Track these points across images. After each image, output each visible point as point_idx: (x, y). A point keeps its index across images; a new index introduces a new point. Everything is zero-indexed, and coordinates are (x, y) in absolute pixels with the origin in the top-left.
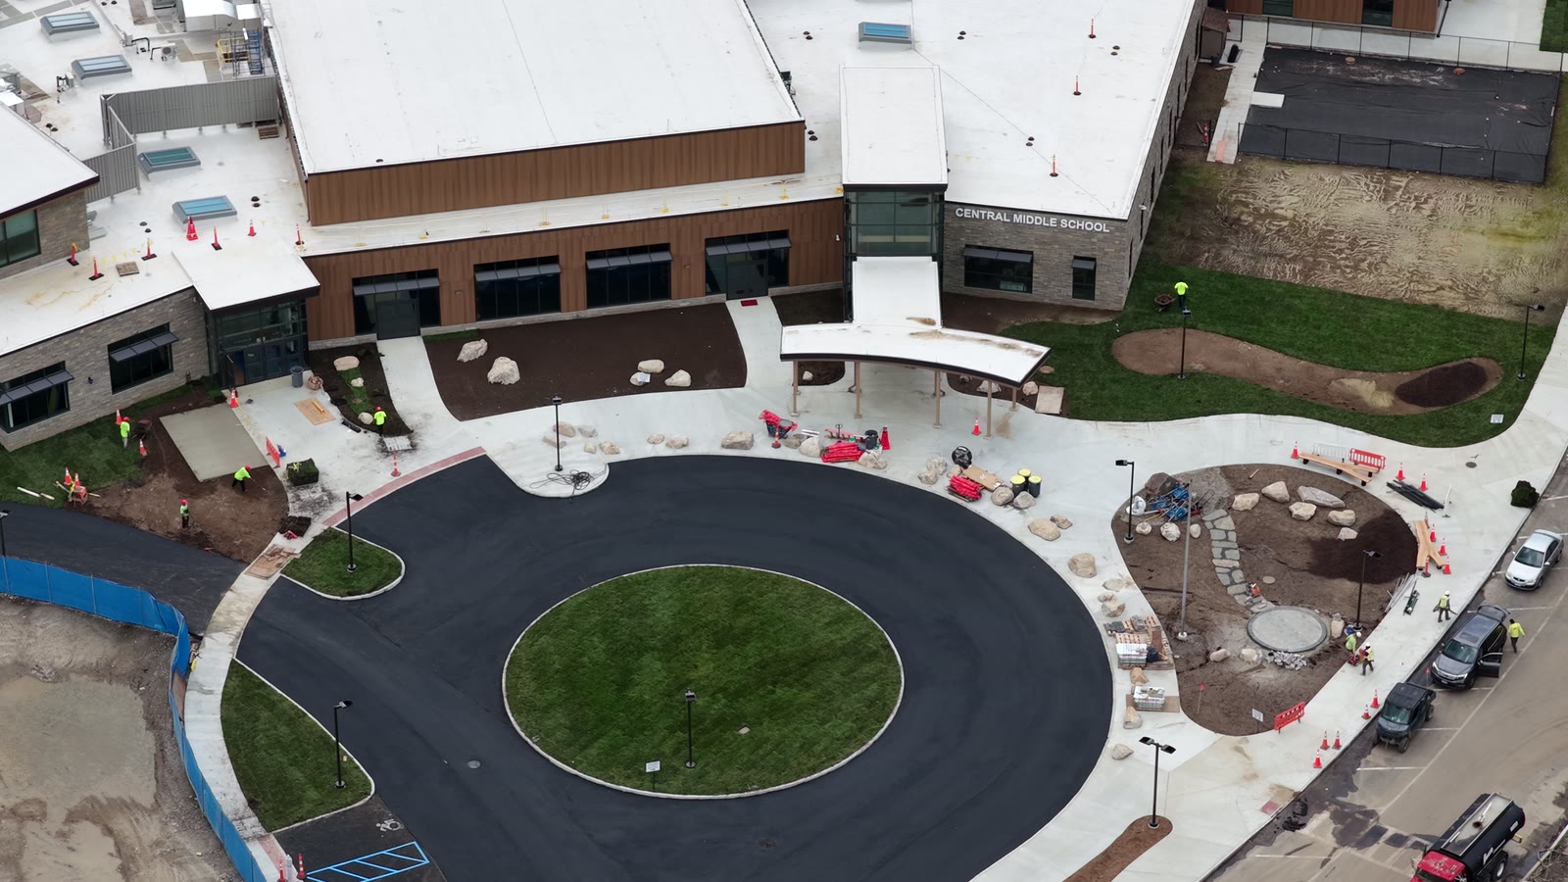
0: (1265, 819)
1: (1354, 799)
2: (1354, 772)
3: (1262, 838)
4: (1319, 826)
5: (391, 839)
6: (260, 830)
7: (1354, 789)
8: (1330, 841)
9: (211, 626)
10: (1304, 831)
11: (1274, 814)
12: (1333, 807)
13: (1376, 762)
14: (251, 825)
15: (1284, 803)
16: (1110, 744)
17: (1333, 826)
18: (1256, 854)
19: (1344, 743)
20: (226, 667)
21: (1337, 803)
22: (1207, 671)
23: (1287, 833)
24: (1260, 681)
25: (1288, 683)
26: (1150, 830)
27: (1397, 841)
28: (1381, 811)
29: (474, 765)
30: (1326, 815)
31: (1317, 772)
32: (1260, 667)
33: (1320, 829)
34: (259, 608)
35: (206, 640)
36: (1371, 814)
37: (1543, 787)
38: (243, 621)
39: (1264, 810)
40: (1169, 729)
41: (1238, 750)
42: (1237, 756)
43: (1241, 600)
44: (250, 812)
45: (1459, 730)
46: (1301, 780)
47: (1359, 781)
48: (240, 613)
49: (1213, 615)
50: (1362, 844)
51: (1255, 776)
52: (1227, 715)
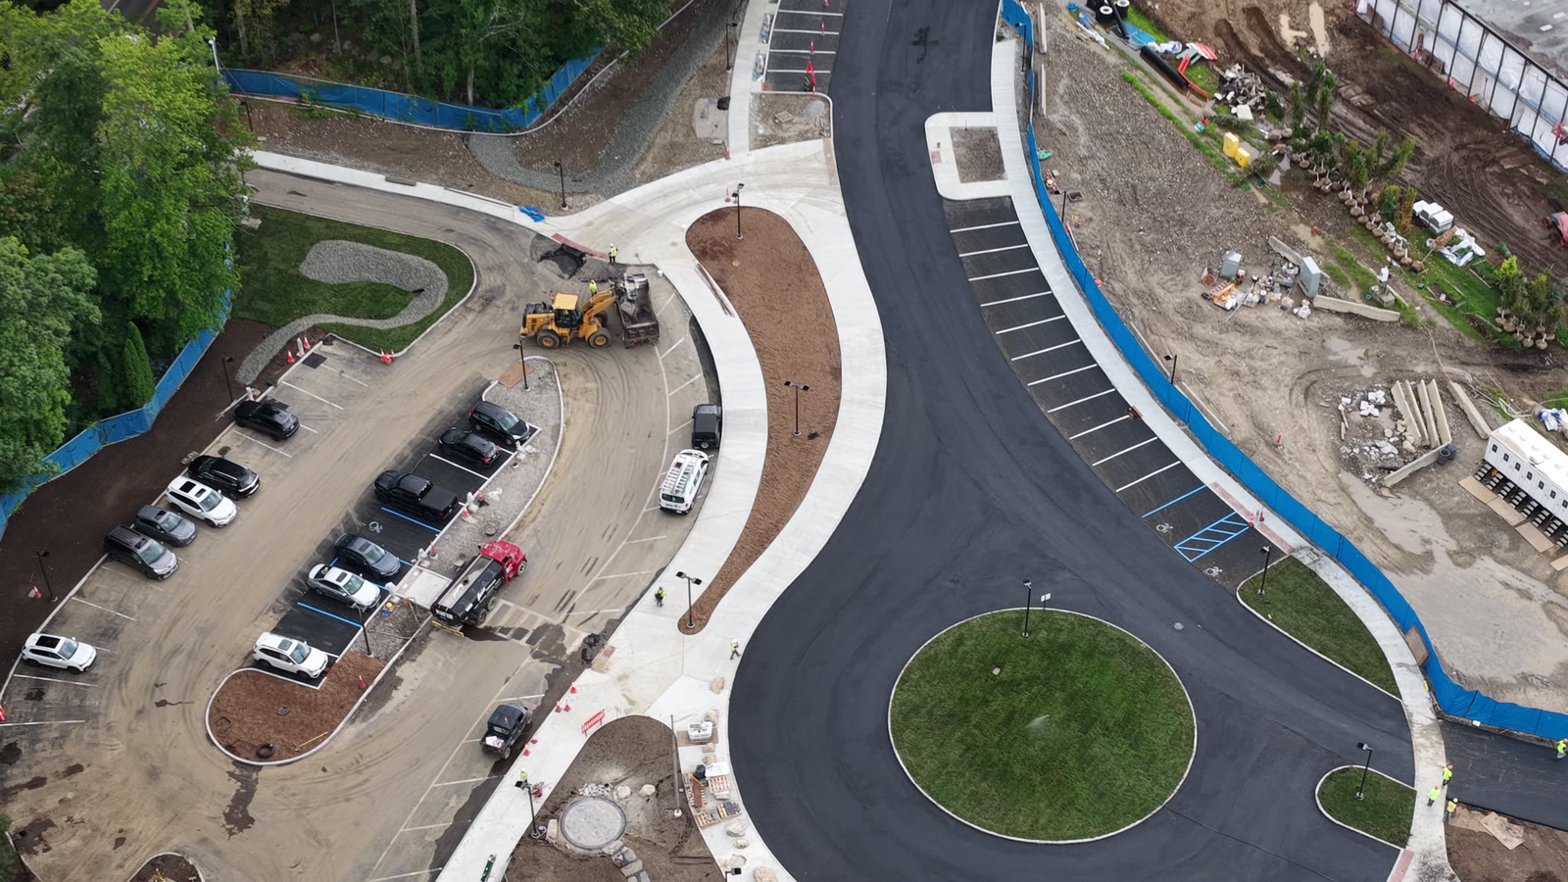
0: (612, 641)
1: (548, 668)
2: (546, 692)
3: (613, 625)
4: (574, 643)
5: (1207, 560)
6: (1298, 556)
7: (548, 677)
8: (567, 629)
9: (1437, 731)
10: (585, 635)
11: (607, 647)
12: (564, 658)
13: (528, 702)
14: (1306, 559)
15: (599, 657)
16: (726, 693)
17: (564, 642)
18: (618, 612)
19: (553, 713)
20: (1402, 691)
21: (560, 663)
22: (657, 778)
23: (597, 632)
24: (615, 770)
25: (593, 771)
26: (693, 621)
27: (520, 633)
28: (529, 659)
29: (1179, 626)
30: (569, 651)
31: (574, 685)
32: (617, 783)
33: (574, 637)
34: (1412, 753)
35: (1433, 717)
36: (536, 656)
37: (408, 693)
38: (1417, 740)
39: (613, 649)
40: (684, 715)
41: (632, 702)
42: (633, 696)
43: (631, 855)
44: (1312, 567)
45: (464, 741)
46: (587, 678)
47: (543, 684)
48: (1422, 745)
49: (653, 836)
50: (545, 627)
51: (620, 679)
52: (640, 734)
